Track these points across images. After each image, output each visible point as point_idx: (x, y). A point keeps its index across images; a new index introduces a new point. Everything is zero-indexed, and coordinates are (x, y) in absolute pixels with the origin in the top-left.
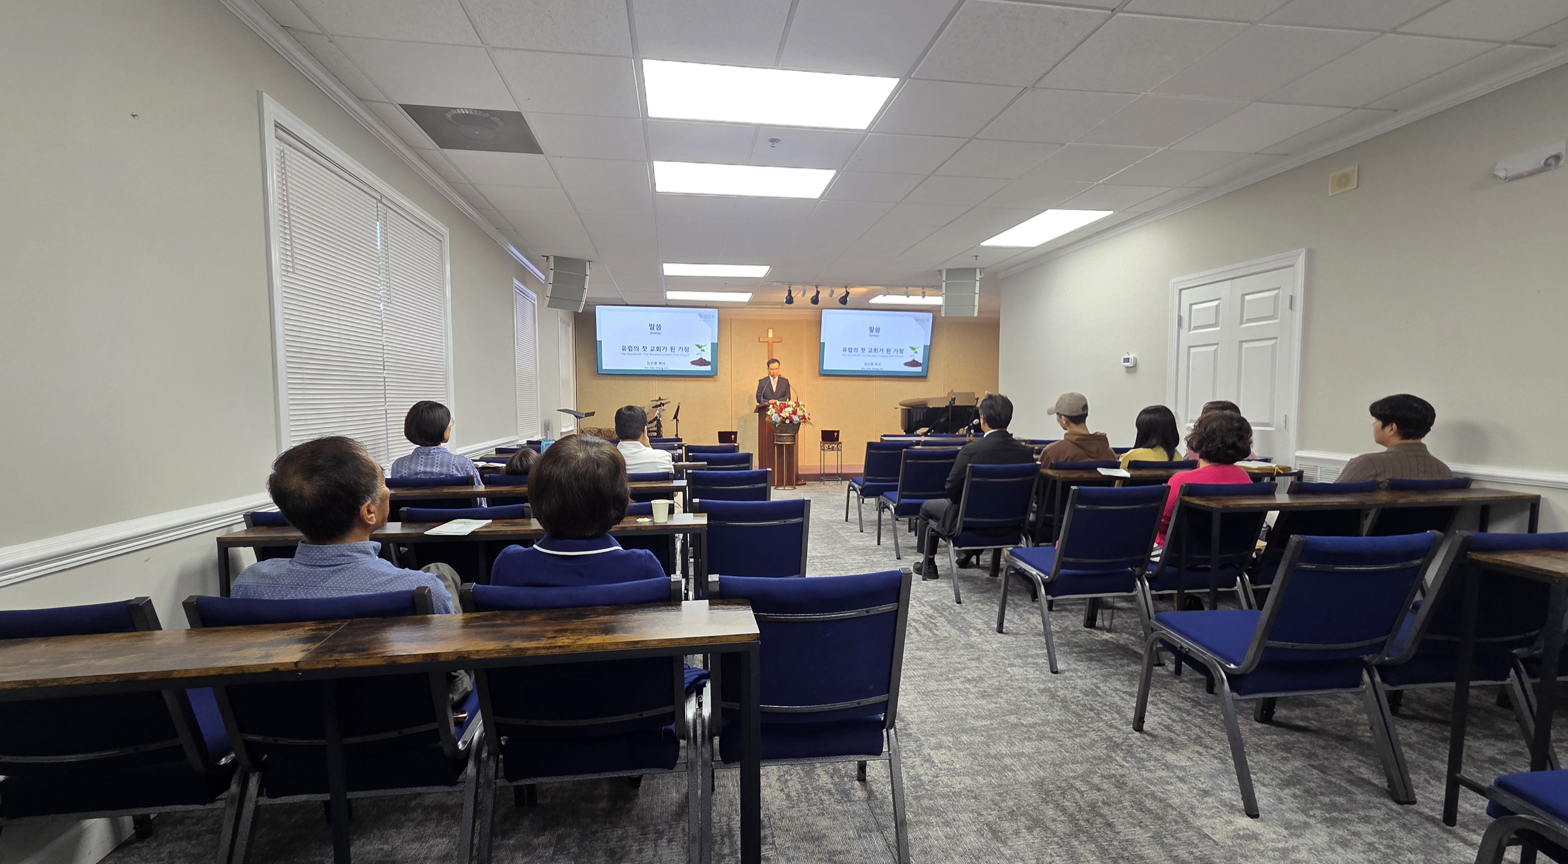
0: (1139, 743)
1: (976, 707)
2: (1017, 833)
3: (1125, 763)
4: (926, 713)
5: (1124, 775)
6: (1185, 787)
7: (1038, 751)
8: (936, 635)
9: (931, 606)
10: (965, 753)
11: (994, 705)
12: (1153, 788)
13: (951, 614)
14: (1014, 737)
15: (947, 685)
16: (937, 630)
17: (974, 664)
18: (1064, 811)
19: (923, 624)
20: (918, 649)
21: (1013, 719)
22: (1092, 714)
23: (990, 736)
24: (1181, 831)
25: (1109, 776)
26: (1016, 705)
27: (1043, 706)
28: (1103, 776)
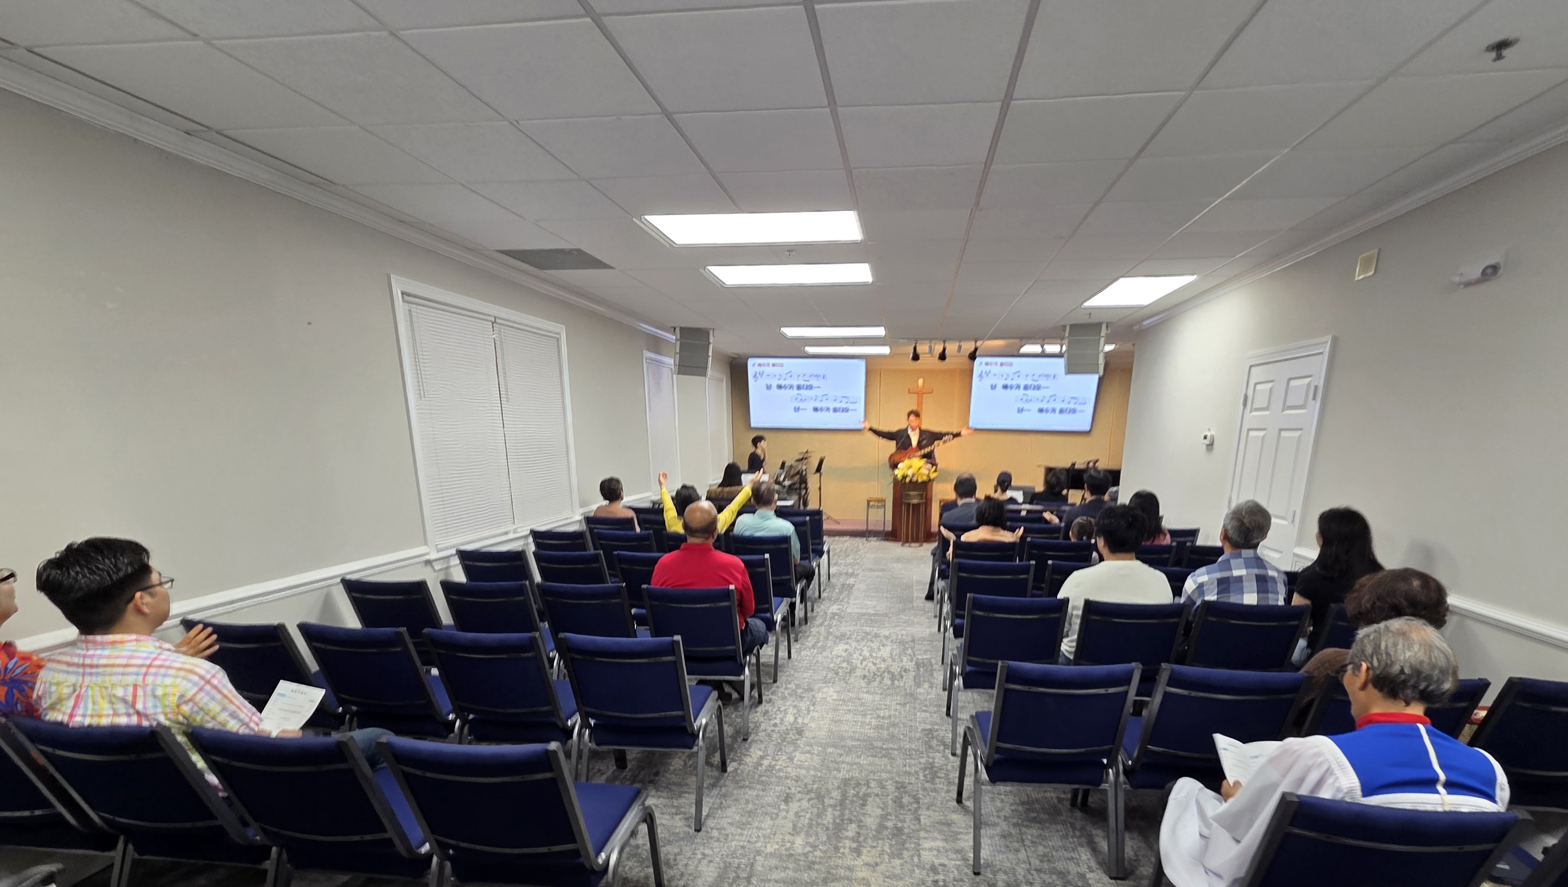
0: (949, 767)
1: (862, 733)
2: (800, 800)
3: (922, 778)
4: (823, 733)
5: (911, 784)
6: (943, 794)
7: (871, 763)
8: (893, 684)
9: (917, 663)
10: (821, 757)
11: (876, 734)
12: (920, 792)
14: (866, 754)
15: (860, 718)
16: (898, 681)
17: (898, 707)
18: (845, 794)
19: (893, 675)
20: (867, 692)
21: (879, 744)
22: (942, 748)
23: (849, 751)
24: (905, 814)
25: (900, 782)
26: (894, 736)
27: (911, 740)
28: (897, 782)
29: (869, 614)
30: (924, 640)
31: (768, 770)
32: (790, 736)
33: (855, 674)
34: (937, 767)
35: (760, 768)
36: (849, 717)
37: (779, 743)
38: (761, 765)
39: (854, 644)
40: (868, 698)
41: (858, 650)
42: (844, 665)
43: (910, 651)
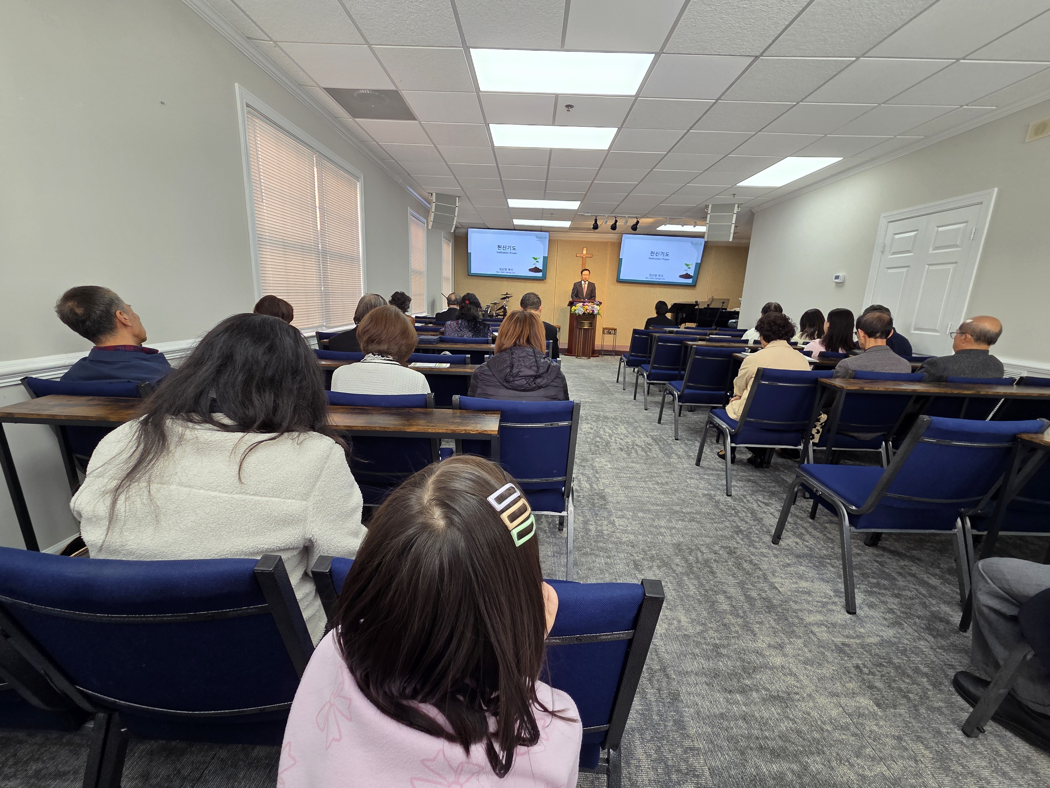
0: (758, 532)
1: (656, 499)
2: (650, 568)
3: (741, 541)
4: (622, 498)
5: (737, 548)
6: (776, 560)
7: (686, 528)
8: (648, 455)
9: (652, 438)
10: (637, 522)
11: (668, 499)
13: (664, 444)
14: (673, 518)
15: (643, 484)
18: (687, 561)
19: (642, 448)
20: (633, 462)
21: (677, 508)
22: (733, 512)
23: (658, 515)
24: (759, 582)
25: (726, 547)
26: (683, 501)
27: (701, 504)
28: (722, 547)
29: (588, 402)
30: (644, 422)
31: (600, 536)
32: (596, 501)
33: (613, 447)
34: (745, 531)
35: (590, 533)
36: (633, 483)
37: (590, 508)
38: (589, 530)
39: (594, 424)
40: (638, 466)
41: (600, 428)
42: (598, 439)
43: (640, 430)
